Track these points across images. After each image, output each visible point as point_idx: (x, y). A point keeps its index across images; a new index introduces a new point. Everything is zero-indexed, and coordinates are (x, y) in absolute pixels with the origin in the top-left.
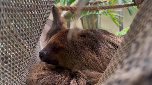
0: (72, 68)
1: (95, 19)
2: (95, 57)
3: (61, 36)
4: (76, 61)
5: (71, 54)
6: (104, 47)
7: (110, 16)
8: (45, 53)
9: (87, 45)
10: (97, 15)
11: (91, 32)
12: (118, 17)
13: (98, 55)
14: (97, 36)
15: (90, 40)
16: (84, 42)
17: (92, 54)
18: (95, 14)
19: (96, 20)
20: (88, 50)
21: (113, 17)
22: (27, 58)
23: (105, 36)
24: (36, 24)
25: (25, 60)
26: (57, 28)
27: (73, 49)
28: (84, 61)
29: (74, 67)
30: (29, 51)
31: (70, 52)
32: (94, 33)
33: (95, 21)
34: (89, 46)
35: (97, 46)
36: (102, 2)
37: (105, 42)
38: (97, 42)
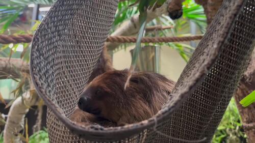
0: (119, 120)
1: (152, 52)
2: (147, 108)
3: (106, 78)
4: (124, 111)
5: (118, 102)
6: (159, 97)
7: (176, 47)
8: (86, 98)
9: (139, 93)
10: (155, 47)
11: (144, 77)
12: (188, 51)
13: (152, 106)
14: (151, 82)
15: (142, 86)
16: (135, 89)
17: (143, 104)
18: (152, 47)
19: (153, 54)
20: (140, 99)
21: (182, 49)
22: (73, 102)
23: (160, 83)
24: (83, 61)
25: (71, 103)
26: (100, 67)
27: (121, 96)
28: (134, 112)
29: (121, 119)
30: (76, 94)
31: (117, 100)
32: (148, 78)
33: (151, 56)
34: (141, 95)
35: (151, 95)
36: (164, 29)
37: (160, 91)
38: (151, 90)
